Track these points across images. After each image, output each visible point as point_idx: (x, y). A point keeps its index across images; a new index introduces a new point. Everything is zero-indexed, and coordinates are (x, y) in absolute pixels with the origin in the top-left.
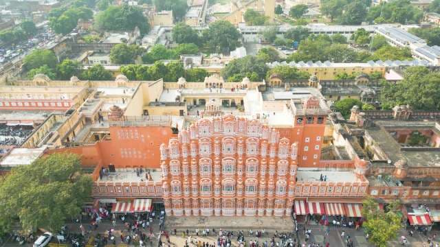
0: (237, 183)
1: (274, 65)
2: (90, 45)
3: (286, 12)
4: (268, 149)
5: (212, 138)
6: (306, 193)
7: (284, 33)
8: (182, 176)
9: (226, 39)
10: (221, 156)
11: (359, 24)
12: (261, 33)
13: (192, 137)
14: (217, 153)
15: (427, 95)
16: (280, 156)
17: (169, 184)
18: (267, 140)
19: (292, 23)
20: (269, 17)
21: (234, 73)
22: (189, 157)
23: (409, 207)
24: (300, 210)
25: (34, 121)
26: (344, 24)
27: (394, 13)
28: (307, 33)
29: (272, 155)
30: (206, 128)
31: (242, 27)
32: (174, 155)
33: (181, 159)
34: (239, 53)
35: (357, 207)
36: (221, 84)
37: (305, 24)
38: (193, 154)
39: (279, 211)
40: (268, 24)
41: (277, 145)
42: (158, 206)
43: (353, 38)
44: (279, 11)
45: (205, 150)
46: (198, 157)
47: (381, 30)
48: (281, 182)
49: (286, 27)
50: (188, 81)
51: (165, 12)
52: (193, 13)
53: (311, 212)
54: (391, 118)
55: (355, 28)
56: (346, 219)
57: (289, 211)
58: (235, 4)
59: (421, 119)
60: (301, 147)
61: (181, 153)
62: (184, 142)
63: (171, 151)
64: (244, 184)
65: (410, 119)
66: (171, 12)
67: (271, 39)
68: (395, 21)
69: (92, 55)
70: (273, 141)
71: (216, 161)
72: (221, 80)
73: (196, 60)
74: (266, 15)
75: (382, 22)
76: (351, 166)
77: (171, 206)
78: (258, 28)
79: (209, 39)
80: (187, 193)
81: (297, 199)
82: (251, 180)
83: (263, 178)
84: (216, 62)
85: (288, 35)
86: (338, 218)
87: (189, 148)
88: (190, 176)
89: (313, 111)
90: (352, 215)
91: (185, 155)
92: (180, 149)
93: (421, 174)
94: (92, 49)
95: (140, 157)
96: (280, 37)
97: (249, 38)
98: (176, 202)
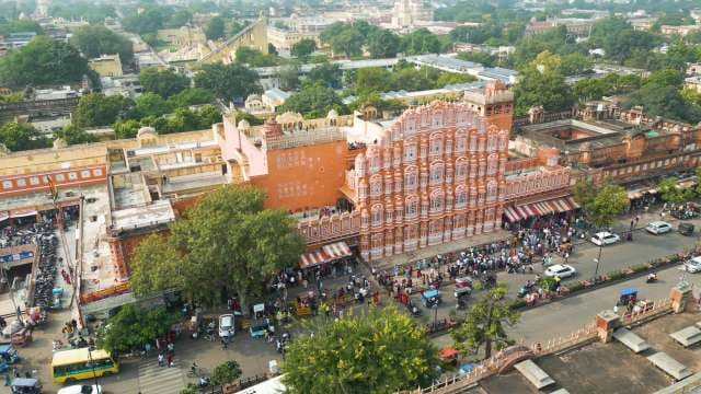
0: (446, 195)
2: (16, 107)
4: (478, 141)
5: (419, 136)
6: (515, 193)
7: (306, 74)
8: (383, 197)
10: (428, 160)
13: (396, 139)
14: (423, 156)
15: (555, 92)
16: (490, 149)
17: (369, 212)
18: (476, 130)
22: (392, 169)
25: (36, 207)
27: (424, 42)
29: (481, 149)
30: (413, 123)
32: (375, 168)
33: (382, 172)
35: (561, 202)
36: (301, 123)
38: (397, 163)
39: (488, 225)
41: (486, 135)
44: (271, 51)
45: (410, 155)
46: (402, 166)
47: (423, 61)
51: (105, 57)
52: (145, 59)
53: (524, 215)
54: (528, 123)
55: (391, 61)
56: (558, 215)
57: (499, 222)
59: (555, 119)
61: (382, 165)
62: (387, 147)
63: (372, 162)
64: (454, 194)
66: (118, 55)
70: (481, 132)
71: (423, 168)
72: (300, 118)
76: (537, 162)
77: (370, 247)
80: (389, 220)
83: (472, 181)
84: (256, 108)
86: (551, 216)
87: (392, 152)
88: (393, 194)
89: (500, 97)
90: (561, 210)
91: (387, 166)
92: (382, 157)
93: (602, 156)
94: (25, 112)
95: (305, 193)
96: (304, 78)
98: (377, 238)
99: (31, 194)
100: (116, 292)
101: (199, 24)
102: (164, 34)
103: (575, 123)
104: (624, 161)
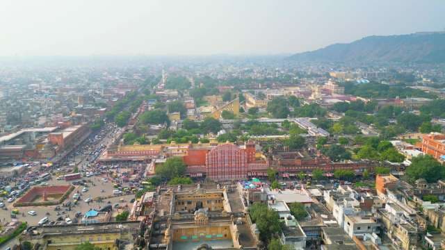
0: (229, 166)
1: (239, 137)
2: (144, 131)
3: (246, 111)
6: (251, 169)
7: (245, 123)
8: (212, 164)
9: (213, 126)
10: (224, 156)
11: (286, 117)
12: (232, 123)
13: (216, 151)
15: (295, 142)
16: (242, 156)
18: (238, 151)
19: (249, 117)
20: (236, 115)
21: (222, 139)
22: (215, 157)
23: (283, 173)
24: (249, 174)
25: (144, 158)
26: (278, 118)
28: (257, 123)
29: (239, 156)
30: (220, 148)
31: (221, 120)
32: (210, 157)
33: (212, 158)
34: (222, 132)
35: (267, 173)
37: (257, 118)
39: (243, 176)
40: (236, 119)
41: (241, 153)
42: (204, 176)
43: (282, 125)
44: (242, 110)
45: (219, 155)
46: (217, 157)
47: (297, 120)
48: (243, 165)
49: (246, 120)
50: (203, 142)
51: (175, 113)
52: (191, 112)
54: (283, 151)
55: (283, 120)
56: (264, 176)
57: (246, 175)
58: (215, 107)
59: (294, 151)
60: (248, 155)
61: (212, 156)
62: (213, 152)
63: (209, 155)
64: (231, 166)
65: (290, 151)
66: (179, 113)
67: (238, 126)
68: (307, 116)
69: (148, 135)
71: (223, 160)
72: (217, 142)
73: (202, 136)
74: (234, 113)
75: (300, 117)
78: (230, 121)
79: (205, 127)
80: (214, 170)
81: (248, 171)
82: (233, 164)
83: (237, 164)
84: (212, 137)
85: (247, 124)
86: (261, 176)
87: (214, 154)
88: (215, 164)
89: (251, 143)
93: (286, 163)
96: (243, 125)
97: (226, 126)
98: (210, 174)
99: (143, 155)
100: (153, 174)
101: (222, 93)
102: (206, 98)
103: (299, 153)
104: (294, 165)
